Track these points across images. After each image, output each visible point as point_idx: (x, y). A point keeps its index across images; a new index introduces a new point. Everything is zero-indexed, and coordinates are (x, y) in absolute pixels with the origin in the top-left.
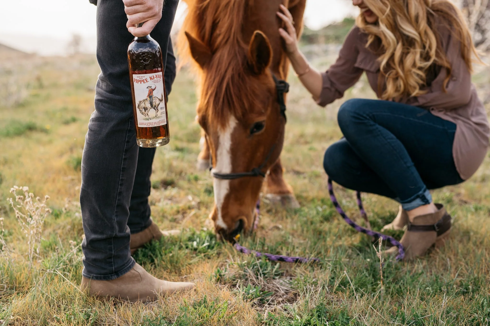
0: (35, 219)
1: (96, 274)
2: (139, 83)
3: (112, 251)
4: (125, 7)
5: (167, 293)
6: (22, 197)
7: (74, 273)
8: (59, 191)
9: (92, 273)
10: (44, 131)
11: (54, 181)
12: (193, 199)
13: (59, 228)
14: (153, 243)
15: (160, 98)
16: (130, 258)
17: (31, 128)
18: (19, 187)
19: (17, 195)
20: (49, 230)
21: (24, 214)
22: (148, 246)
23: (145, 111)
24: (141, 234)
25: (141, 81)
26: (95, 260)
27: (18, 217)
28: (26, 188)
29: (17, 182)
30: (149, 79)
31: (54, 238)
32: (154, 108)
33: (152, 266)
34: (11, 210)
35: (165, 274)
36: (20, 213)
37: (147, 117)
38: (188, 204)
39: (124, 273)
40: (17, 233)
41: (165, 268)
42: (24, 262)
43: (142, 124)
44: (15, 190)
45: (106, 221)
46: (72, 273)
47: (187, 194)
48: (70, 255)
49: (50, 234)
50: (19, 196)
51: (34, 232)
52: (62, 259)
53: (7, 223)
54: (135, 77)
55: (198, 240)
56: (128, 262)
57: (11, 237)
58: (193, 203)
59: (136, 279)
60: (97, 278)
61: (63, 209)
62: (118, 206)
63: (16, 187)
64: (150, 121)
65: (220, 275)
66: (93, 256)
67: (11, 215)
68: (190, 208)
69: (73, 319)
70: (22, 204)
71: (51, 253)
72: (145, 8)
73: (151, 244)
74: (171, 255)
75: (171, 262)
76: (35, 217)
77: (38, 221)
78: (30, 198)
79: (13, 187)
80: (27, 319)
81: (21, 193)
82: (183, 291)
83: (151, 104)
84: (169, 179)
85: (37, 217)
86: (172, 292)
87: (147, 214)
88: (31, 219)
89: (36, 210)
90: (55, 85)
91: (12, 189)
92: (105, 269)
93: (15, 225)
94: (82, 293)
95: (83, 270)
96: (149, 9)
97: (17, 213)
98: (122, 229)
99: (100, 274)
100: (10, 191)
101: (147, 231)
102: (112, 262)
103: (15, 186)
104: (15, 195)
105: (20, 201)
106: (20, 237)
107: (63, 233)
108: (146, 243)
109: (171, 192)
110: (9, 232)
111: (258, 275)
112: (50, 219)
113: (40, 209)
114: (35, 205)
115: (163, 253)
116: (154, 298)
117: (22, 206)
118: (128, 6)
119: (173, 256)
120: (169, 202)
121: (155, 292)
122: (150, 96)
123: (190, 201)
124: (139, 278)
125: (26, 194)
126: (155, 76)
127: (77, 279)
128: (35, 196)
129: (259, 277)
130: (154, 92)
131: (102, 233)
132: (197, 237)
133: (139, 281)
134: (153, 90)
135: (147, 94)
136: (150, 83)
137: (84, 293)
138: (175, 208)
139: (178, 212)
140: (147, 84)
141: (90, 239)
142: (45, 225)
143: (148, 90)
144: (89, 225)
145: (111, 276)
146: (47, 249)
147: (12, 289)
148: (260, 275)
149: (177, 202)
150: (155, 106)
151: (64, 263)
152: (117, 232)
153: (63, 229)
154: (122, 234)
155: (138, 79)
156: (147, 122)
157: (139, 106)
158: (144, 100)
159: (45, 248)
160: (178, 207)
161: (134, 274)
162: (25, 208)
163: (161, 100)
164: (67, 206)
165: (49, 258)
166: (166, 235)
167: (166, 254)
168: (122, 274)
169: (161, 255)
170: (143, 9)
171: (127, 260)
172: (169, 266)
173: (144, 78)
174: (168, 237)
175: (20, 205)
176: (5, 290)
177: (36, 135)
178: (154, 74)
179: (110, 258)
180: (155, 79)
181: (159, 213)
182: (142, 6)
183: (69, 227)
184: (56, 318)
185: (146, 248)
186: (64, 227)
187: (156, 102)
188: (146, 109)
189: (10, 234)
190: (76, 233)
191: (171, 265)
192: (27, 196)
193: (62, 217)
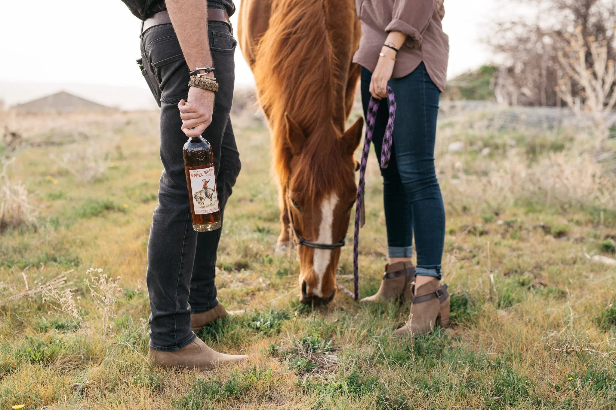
0: (109, 298)
1: (161, 346)
2: (196, 177)
3: (174, 325)
4: (181, 113)
5: (223, 363)
6: (97, 277)
7: (143, 347)
8: (134, 274)
9: (158, 345)
10: (122, 210)
11: (129, 263)
12: (264, 281)
13: (132, 309)
14: (218, 321)
15: (213, 188)
16: (192, 332)
17: (108, 208)
18: (95, 269)
19: (93, 276)
20: (123, 310)
21: (99, 294)
22: (213, 324)
23: (201, 201)
24: (207, 313)
25: (197, 175)
26: (160, 334)
27: (94, 296)
28: (100, 270)
29: (94, 265)
30: (203, 174)
31: (126, 316)
32: (209, 198)
33: (214, 342)
34: (88, 291)
35: (225, 349)
36: (95, 292)
37: (203, 205)
38: (258, 286)
39: (186, 345)
40: (93, 313)
41: (226, 344)
42: (98, 337)
43: (199, 211)
44: (91, 271)
45: (169, 300)
46: (140, 346)
47: (258, 277)
48: (140, 331)
49: (124, 313)
50: (95, 277)
51: (107, 310)
52: (132, 335)
53: (84, 303)
54: (191, 172)
55: (262, 320)
56: (189, 335)
57: (87, 316)
58: (264, 285)
59: (196, 351)
60: (162, 350)
61: (136, 290)
62: (180, 286)
63: (92, 269)
64: (205, 209)
65: (274, 350)
66: (158, 330)
67: (87, 295)
68: (259, 290)
69: (139, 382)
70: (97, 284)
71: (123, 330)
72: (198, 116)
73: (216, 323)
74: (233, 332)
75: (232, 339)
76: (109, 296)
77: (111, 300)
78: (104, 279)
79: (89, 269)
80: (101, 383)
81: (96, 274)
82: (237, 362)
83: (206, 194)
84: (243, 261)
85: (110, 296)
86: (227, 362)
87: (213, 295)
88: (105, 298)
89: (109, 290)
90: (136, 156)
91: (88, 271)
92: (168, 341)
93: (91, 305)
94: (149, 362)
95: (150, 342)
96: (201, 116)
97: (93, 293)
98: (183, 307)
99: (164, 346)
100: (87, 273)
101: (213, 311)
102: (174, 335)
103: (90, 268)
104: (91, 276)
105: (95, 281)
106: (96, 316)
107: (135, 312)
108: (211, 322)
109: (244, 274)
110: (85, 311)
111: (308, 350)
112: (123, 300)
113: (113, 289)
114: (108, 285)
115: (225, 331)
116: (211, 367)
117: (97, 286)
118: (183, 113)
119: (234, 334)
120: (240, 284)
121: (212, 362)
122: (205, 187)
123: (260, 283)
124: (199, 350)
125: (101, 275)
126: (208, 170)
127: (144, 351)
128: (109, 277)
129: (309, 351)
130: (208, 184)
131: (166, 310)
132: (262, 317)
133: (198, 352)
134: (208, 182)
135: (202, 186)
136: (205, 177)
137: (150, 362)
138: (245, 290)
139: (248, 294)
141: (155, 315)
142: (119, 305)
143: (203, 182)
144: (155, 303)
145: (174, 348)
146: (120, 326)
147: (88, 359)
148: (310, 350)
149: (248, 285)
150: (209, 196)
151: (134, 337)
152: (178, 309)
153: (135, 309)
154: (183, 311)
155: (194, 173)
156: (203, 209)
157: (195, 196)
158: (200, 191)
159: (118, 325)
160: (248, 289)
161: (194, 346)
162: (99, 288)
163: (214, 191)
164: (139, 287)
165: (121, 334)
166: (231, 315)
167: (228, 332)
168: (183, 346)
169: (223, 333)
170: (196, 116)
171: (189, 334)
172: (230, 342)
173: (199, 173)
174: (233, 316)
175: (95, 285)
176: (82, 360)
177: (113, 215)
178: (208, 169)
179: (173, 332)
180: (209, 173)
181: (228, 295)
182: (195, 114)
183: (141, 307)
184: (126, 382)
185: (211, 326)
186: (137, 307)
187: (210, 192)
188: (201, 199)
189: (87, 314)
190: (147, 312)
191: (232, 342)
192: (101, 277)
193: (135, 298)
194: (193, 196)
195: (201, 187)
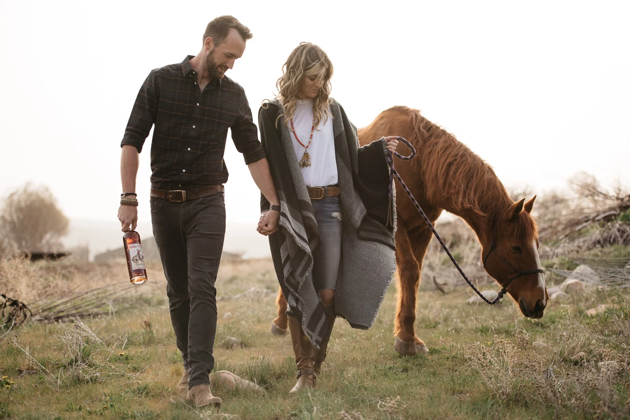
2: (132, 248)
30: (137, 246)
32: (141, 260)
37: (137, 264)
64: (139, 266)
83: (139, 257)
122: (138, 253)
130: (140, 252)
140: (136, 249)
143: (137, 251)
156: (138, 266)
158: (135, 256)
173: (135, 246)
188: (137, 260)
194: (131, 259)
195: (136, 254)
